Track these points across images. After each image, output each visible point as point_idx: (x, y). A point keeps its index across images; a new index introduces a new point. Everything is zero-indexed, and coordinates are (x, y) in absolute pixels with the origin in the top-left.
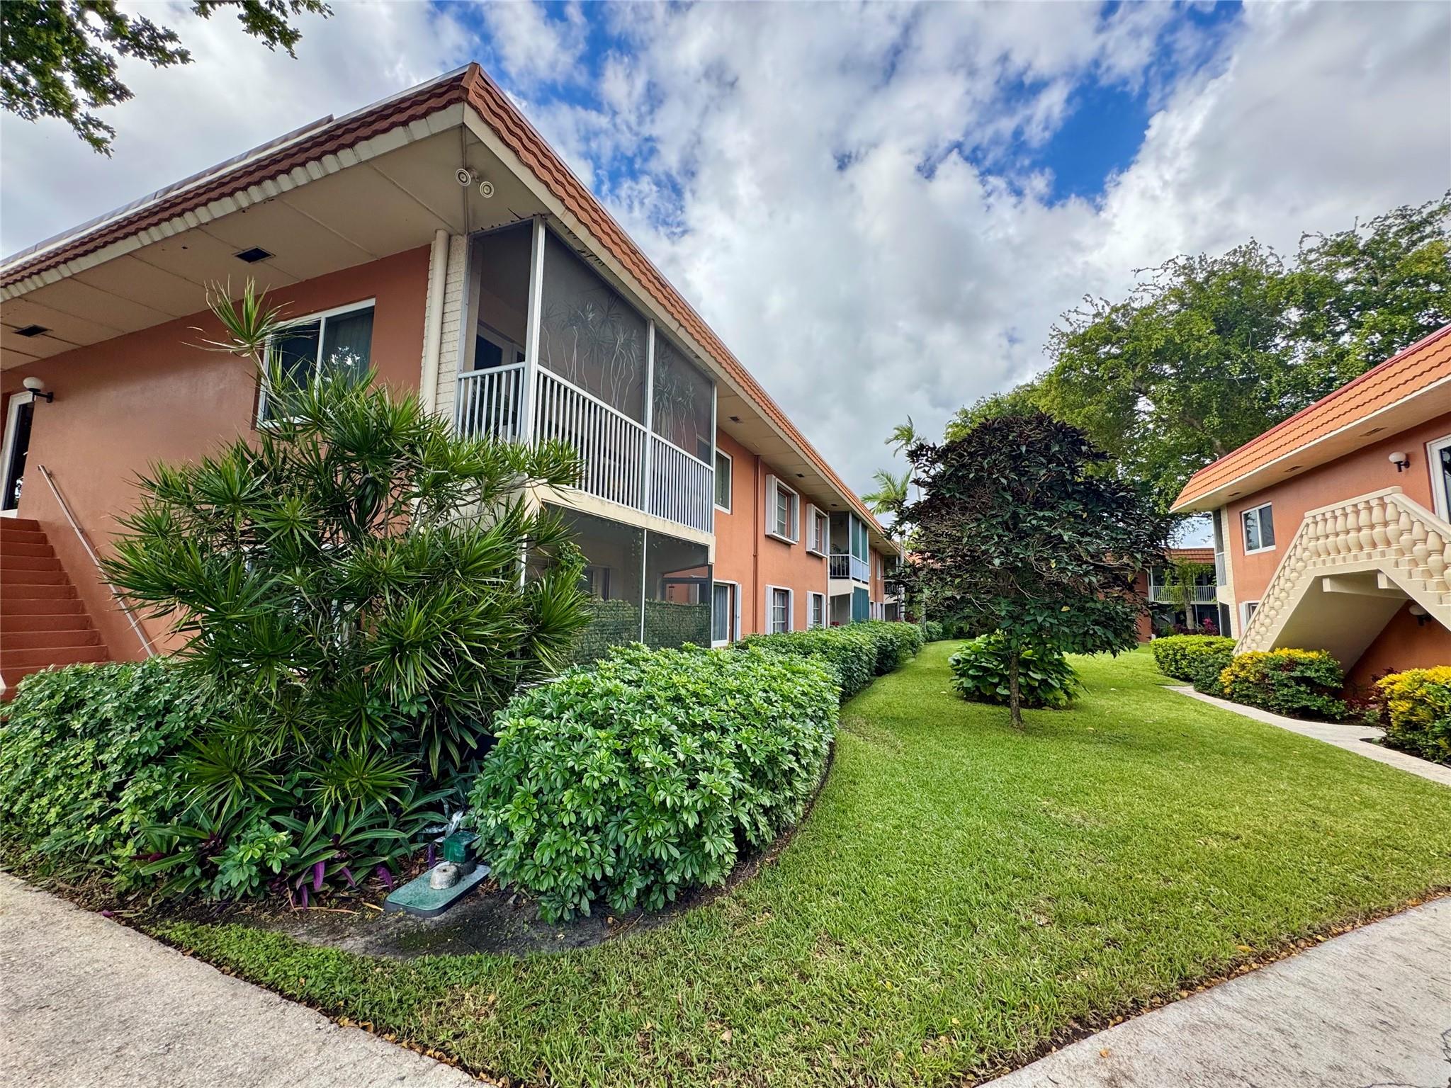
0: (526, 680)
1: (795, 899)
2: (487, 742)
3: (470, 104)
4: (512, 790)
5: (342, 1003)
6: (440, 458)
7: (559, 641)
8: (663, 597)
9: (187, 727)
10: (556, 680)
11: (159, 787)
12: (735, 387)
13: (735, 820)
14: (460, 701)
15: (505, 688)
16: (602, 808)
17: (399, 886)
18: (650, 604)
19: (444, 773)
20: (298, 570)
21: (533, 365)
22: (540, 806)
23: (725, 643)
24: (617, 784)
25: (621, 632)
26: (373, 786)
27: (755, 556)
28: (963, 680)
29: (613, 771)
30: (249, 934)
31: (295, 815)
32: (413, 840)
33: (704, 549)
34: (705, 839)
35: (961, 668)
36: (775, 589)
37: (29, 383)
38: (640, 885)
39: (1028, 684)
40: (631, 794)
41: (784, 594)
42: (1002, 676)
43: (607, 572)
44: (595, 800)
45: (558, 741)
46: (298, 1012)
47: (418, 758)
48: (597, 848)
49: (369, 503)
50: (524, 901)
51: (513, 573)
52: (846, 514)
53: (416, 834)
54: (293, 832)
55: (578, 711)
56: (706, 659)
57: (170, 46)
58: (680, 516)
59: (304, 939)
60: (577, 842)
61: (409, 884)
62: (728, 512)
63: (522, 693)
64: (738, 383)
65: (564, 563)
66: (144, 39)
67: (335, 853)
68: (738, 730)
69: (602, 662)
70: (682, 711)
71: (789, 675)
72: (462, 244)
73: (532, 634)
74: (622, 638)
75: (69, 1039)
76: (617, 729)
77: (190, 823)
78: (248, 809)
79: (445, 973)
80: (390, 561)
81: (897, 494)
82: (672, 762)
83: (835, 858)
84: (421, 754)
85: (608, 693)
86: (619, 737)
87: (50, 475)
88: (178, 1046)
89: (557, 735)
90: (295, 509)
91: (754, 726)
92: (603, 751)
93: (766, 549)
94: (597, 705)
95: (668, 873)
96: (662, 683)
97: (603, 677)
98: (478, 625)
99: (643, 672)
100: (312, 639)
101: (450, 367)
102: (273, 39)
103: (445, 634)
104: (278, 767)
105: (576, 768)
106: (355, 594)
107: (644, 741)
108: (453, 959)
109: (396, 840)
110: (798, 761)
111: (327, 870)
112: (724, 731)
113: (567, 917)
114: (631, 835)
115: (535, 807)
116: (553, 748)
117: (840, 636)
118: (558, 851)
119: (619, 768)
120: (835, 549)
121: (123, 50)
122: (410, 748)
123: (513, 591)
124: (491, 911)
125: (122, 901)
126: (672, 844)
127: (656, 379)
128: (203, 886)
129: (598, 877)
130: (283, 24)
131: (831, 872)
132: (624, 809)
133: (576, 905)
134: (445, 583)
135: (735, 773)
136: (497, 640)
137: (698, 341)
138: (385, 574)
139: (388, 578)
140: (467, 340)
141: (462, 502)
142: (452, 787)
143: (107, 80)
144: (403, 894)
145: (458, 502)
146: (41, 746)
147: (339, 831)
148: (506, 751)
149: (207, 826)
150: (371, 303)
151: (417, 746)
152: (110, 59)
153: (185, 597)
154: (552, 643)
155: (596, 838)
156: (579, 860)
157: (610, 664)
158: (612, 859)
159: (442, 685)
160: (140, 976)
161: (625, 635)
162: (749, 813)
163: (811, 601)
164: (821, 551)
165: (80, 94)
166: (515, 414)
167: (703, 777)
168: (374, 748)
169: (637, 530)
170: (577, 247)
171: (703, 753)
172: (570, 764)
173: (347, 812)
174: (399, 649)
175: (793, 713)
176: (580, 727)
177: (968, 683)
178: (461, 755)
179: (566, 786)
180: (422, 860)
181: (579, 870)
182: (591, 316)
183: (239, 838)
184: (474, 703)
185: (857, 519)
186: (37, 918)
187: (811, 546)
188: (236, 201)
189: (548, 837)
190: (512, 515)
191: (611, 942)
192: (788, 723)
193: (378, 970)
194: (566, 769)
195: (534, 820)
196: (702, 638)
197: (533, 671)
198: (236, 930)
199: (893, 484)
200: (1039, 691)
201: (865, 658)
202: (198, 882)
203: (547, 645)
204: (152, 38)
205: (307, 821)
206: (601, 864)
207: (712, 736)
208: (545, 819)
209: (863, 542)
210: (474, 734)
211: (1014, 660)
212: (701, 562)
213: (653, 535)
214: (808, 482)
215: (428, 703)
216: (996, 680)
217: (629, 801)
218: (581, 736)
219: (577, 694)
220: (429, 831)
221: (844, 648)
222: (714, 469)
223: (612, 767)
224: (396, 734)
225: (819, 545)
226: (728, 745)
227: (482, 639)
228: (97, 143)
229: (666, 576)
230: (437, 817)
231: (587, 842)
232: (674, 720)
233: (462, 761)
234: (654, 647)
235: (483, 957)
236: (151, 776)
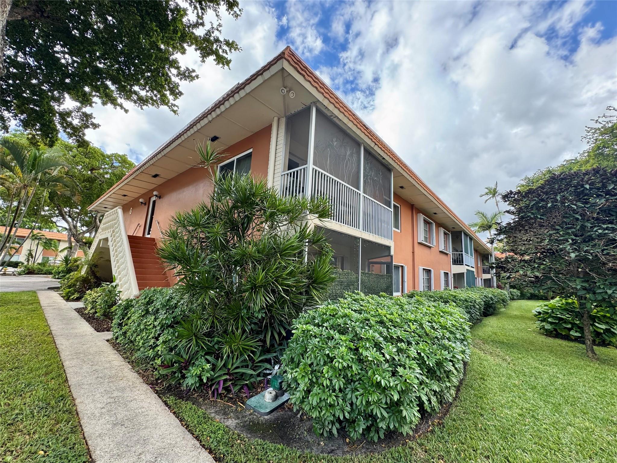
0: (307, 306)
1: (459, 454)
2: (290, 334)
3: (285, 59)
4: (299, 362)
5: (222, 456)
6: (273, 205)
7: (322, 288)
8: (369, 271)
9: (181, 314)
10: (320, 307)
11: (170, 338)
12: (402, 171)
13: (419, 398)
14: (278, 313)
15: (298, 309)
16: (343, 380)
17: (252, 396)
18: (363, 273)
19: (272, 345)
20: (218, 252)
21: (311, 166)
22: (312, 372)
23: (399, 294)
24: (351, 367)
25: (350, 286)
26: (243, 348)
27: (413, 253)
28: (544, 324)
29: (349, 360)
30: (193, 408)
31: (214, 356)
32: (258, 375)
33: (388, 248)
34: (402, 408)
35: (542, 317)
36: (424, 269)
37: (155, 193)
38: (364, 427)
39: (595, 331)
40: (359, 374)
41: (428, 272)
42: (573, 324)
43: (343, 258)
44: (340, 375)
45: (321, 339)
46: (205, 454)
47: (261, 337)
48: (341, 401)
49: (245, 225)
50: (305, 417)
51: (302, 255)
52: (460, 232)
53: (260, 373)
54: (213, 365)
55: (331, 324)
56: (393, 301)
57: (194, 74)
58: (377, 232)
59: (213, 415)
60: (330, 395)
61: (256, 397)
62: (399, 231)
63: (306, 311)
64: (404, 170)
65: (324, 252)
66: (187, 74)
67: (228, 377)
68: (418, 344)
69: (342, 300)
70: (385, 329)
71: (442, 314)
72: (283, 121)
73: (310, 284)
74: (350, 289)
75: (126, 443)
76: (351, 336)
77: (178, 354)
78: (197, 351)
79: (267, 452)
80: (251, 249)
81: (488, 222)
82: (382, 359)
83: (481, 429)
84: (263, 336)
85: (345, 316)
86: (352, 341)
87: (158, 223)
88: (159, 459)
89: (321, 335)
90: (218, 228)
91: (426, 342)
92: (344, 348)
93: (419, 250)
94: (340, 321)
95: (380, 422)
96: (373, 313)
97: (342, 307)
98: (287, 279)
99: (362, 306)
100: (222, 281)
101: (278, 171)
102: (224, 65)
103: (273, 283)
104: (209, 335)
105: (330, 354)
106: (239, 263)
107: (366, 344)
108: (270, 445)
109: (252, 375)
110: (454, 365)
111: (224, 384)
112: (409, 343)
113: (325, 435)
114: (360, 398)
115: (310, 372)
116: (319, 342)
117: (462, 294)
118: (320, 399)
119: (352, 358)
120: (455, 249)
121: (181, 79)
122: (258, 333)
123: (302, 264)
124: (290, 419)
125: (157, 382)
126: (382, 407)
127: (365, 169)
128: (181, 381)
129: (342, 418)
130: (227, 59)
131: (481, 440)
132: (355, 382)
133: (330, 429)
134: (273, 260)
135: (418, 370)
136: (295, 286)
137: (384, 151)
138: (249, 254)
139: (251, 256)
140: (285, 159)
141: (282, 225)
142: (275, 352)
143: (177, 91)
144: (253, 401)
145: (280, 224)
146: (140, 316)
147: (230, 367)
148: (297, 341)
149: (184, 356)
150: (251, 150)
151: (262, 331)
152: (178, 83)
153: (180, 262)
154: (319, 289)
155: (340, 395)
156: (331, 406)
157: (346, 301)
158: (348, 409)
159: (271, 306)
160: (155, 419)
161: (351, 287)
162: (426, 394)
163: (442, 275)
164: (447, 250)
165: (171, 98)
166: (303, 188)
167: (400, 370)
168: (244, 331)
169: (356, 238)
170: (329, 114)
171: (399, 355)
172: (327, 352)
173: (233, 358)
174: (254, 288)
175: (449, 337)
176: (332, 332)
177: (548, 327)
178: (279, 338)
179: (325, 364)
180: (262, 385)
181: (331, 411)
182: (335, 143)
183: (194, 363)
184: (285, 315)
185: (466, 235)
186: (131, 384)
187: (442, 248)
188: (208, 119)
189: (316, 390)
190: (303, 230)
191: (348, 456)
192: (446, 342)
193: (239, 441)
194: (325, 354)
195: (309, 379)
196: (389, 290)
197: (310, 302)
198: (190, 404)
199: (485, 217)
200: (604, 335)
201: (477, 306)
202: (180, 379)
203: (316, 290)
204: (189, 73)
205: (218, 360)
206: (343, 410)
207: (403, 346)
208: (314, 380)
209: (470, 247)
210: (285, 329)
211: (586, 316)
212: (387, 254)
213: (365, 241)
214: (440, 216)
215: (265, 313)
216: (569, 326)
217: (358, 377)
218: (333, 338)
219: (330, 315)
220: (265, 372)
221: (466, 300)
222: (392, 210)
223: (348, 357)
224: (253, 326)
225: (446, 247)
226: (413, 352)
227: (288, 286)
228: (175, 112)
229: (370, 261)
230: (268, 366)
231: (335, 396)
232: (381, 334)
233: (279, 341)
234: (366, 294)
235: (284, 448)
236: (168, 333)
